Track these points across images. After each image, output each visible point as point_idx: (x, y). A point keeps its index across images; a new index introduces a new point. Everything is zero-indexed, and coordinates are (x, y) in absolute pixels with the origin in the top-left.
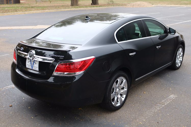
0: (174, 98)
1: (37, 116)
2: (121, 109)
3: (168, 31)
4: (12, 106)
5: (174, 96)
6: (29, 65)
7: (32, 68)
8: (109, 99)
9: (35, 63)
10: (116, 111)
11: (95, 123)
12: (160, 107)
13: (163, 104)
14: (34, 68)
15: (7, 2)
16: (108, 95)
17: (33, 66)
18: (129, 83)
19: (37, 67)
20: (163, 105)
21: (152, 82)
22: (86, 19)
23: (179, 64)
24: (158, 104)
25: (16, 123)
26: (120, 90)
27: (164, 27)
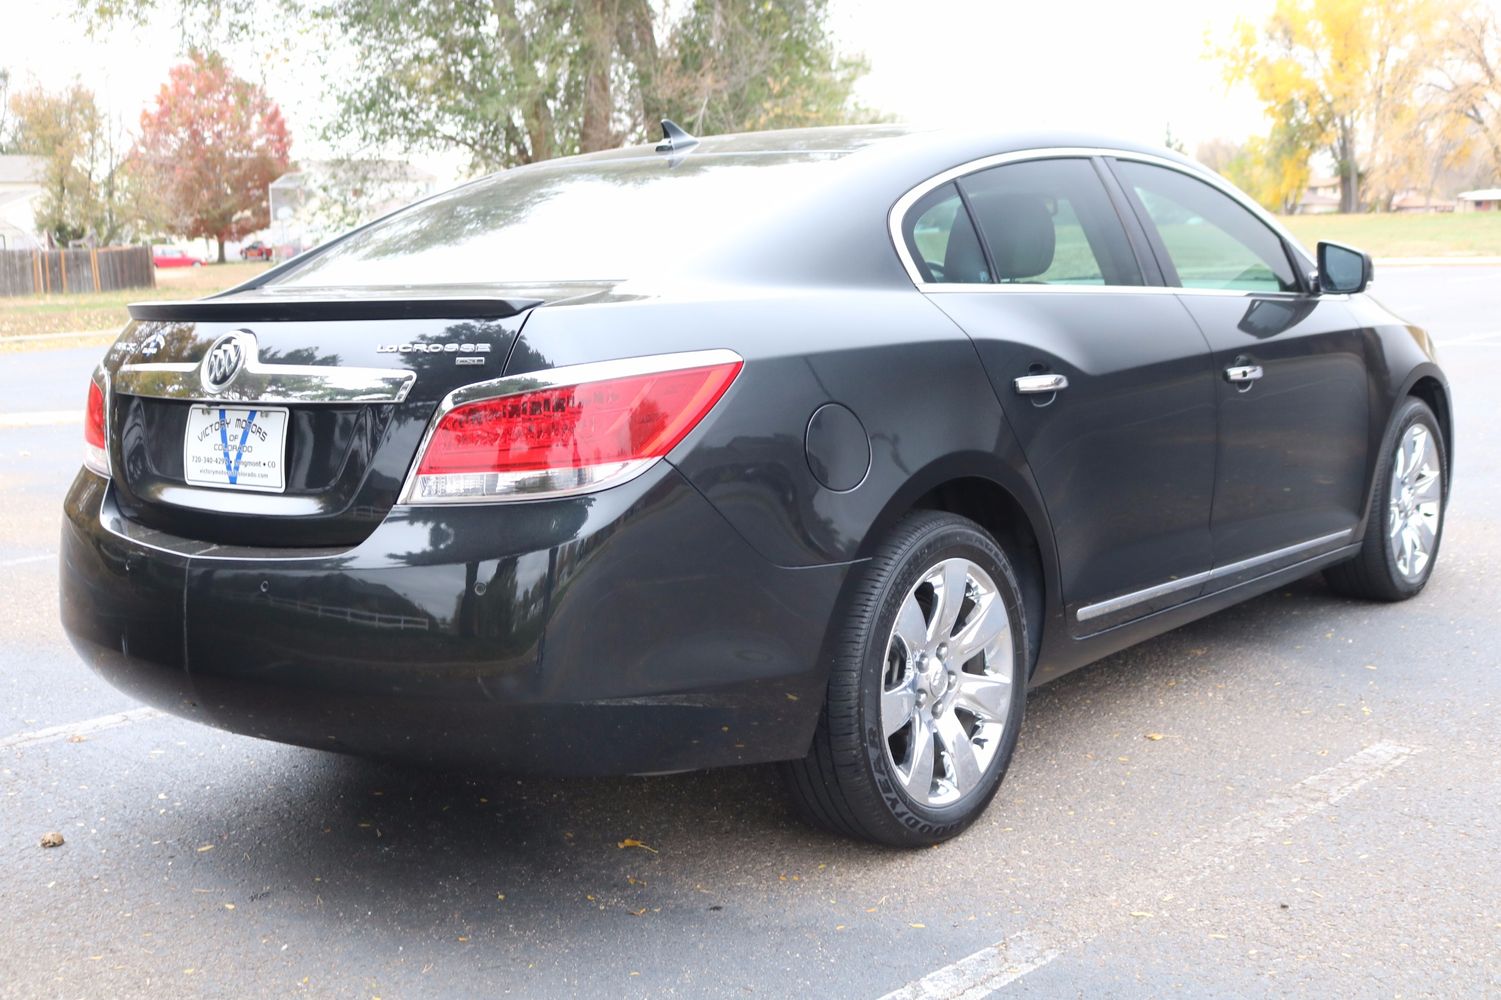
0: (1398, 763)
1: (267, 895)
2: (967, 839)
3: (1314, 274)
4: (62, 843)
5: (1401, 750)
6: (209, 460)
7: (233, 480)
8: (868, 726)
9: (259, 431)
10: (927, 845)
11: (752, 924)
12: (1292, 816)
13: (1317, 795)
14: (252, 475)
15: (52, 281)
16: (854, 694)
17: (239, 456)
18: (1024, 621)
19: (273, 465)
20: (1315, 800)
21: (1213, 676)
22: (664, 142)
23: (1414, 558)
24: (1274, 800)
25: (88, 943)
26: (951, 673)
27: (1277, 241)
